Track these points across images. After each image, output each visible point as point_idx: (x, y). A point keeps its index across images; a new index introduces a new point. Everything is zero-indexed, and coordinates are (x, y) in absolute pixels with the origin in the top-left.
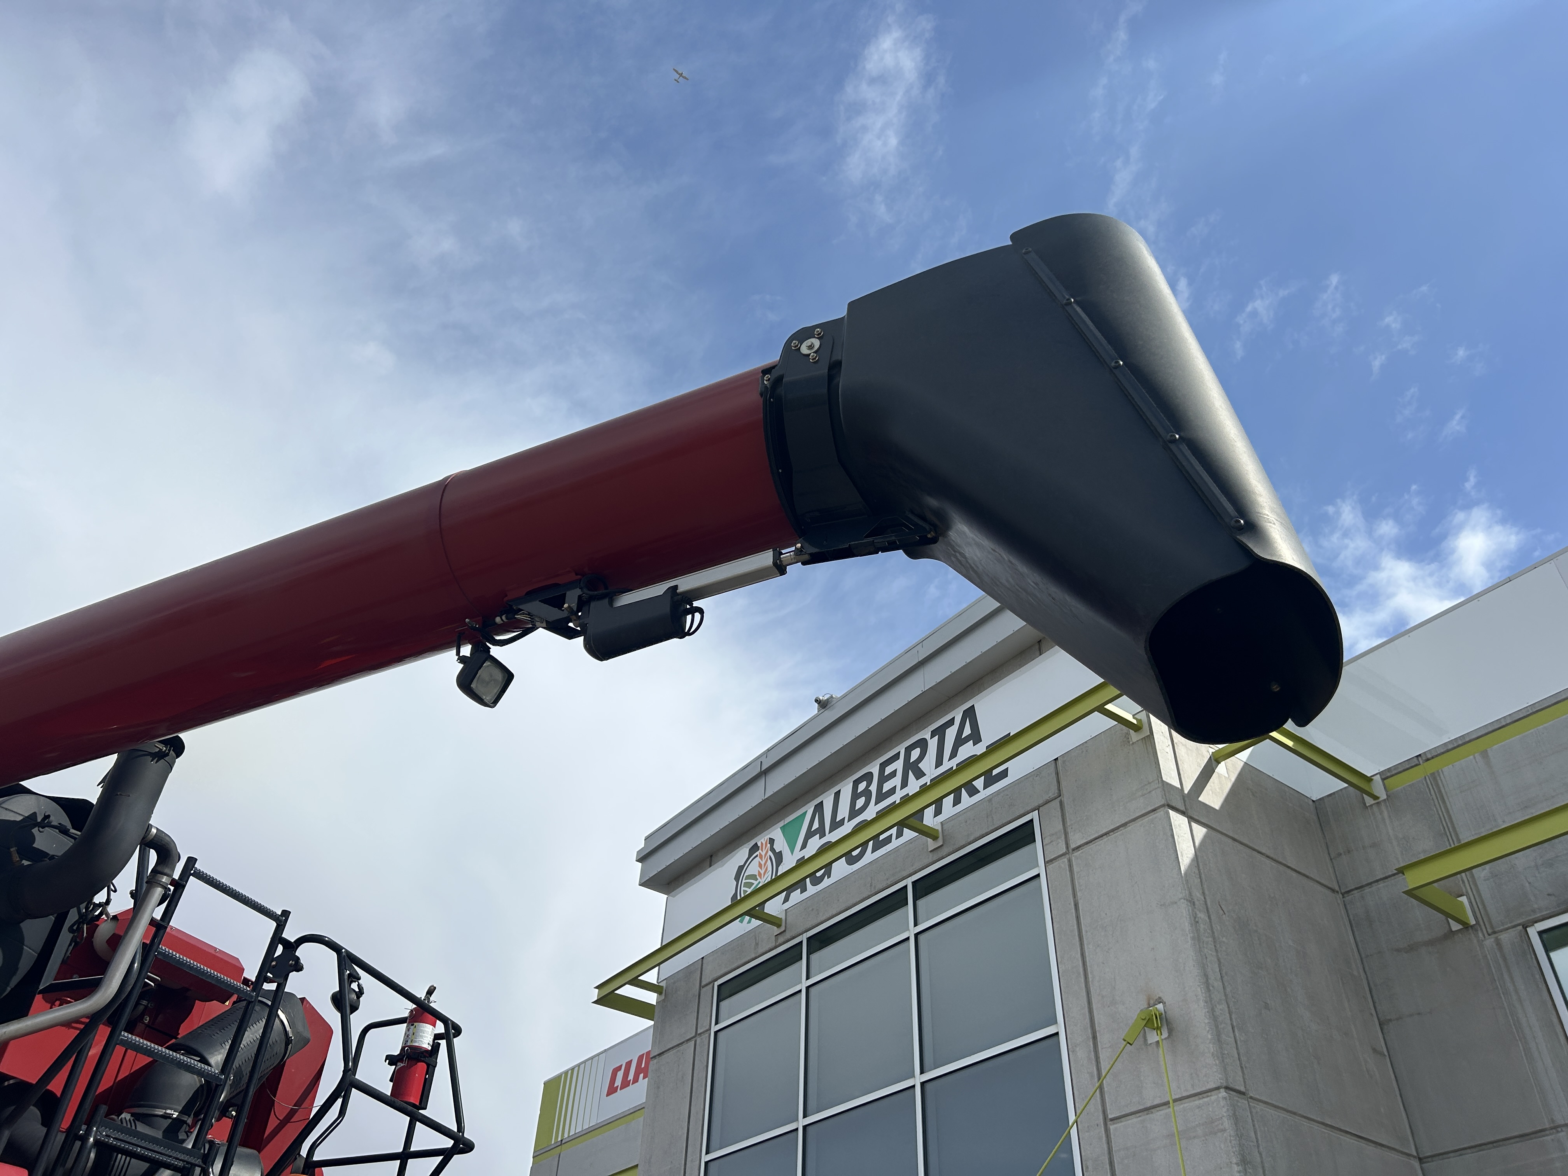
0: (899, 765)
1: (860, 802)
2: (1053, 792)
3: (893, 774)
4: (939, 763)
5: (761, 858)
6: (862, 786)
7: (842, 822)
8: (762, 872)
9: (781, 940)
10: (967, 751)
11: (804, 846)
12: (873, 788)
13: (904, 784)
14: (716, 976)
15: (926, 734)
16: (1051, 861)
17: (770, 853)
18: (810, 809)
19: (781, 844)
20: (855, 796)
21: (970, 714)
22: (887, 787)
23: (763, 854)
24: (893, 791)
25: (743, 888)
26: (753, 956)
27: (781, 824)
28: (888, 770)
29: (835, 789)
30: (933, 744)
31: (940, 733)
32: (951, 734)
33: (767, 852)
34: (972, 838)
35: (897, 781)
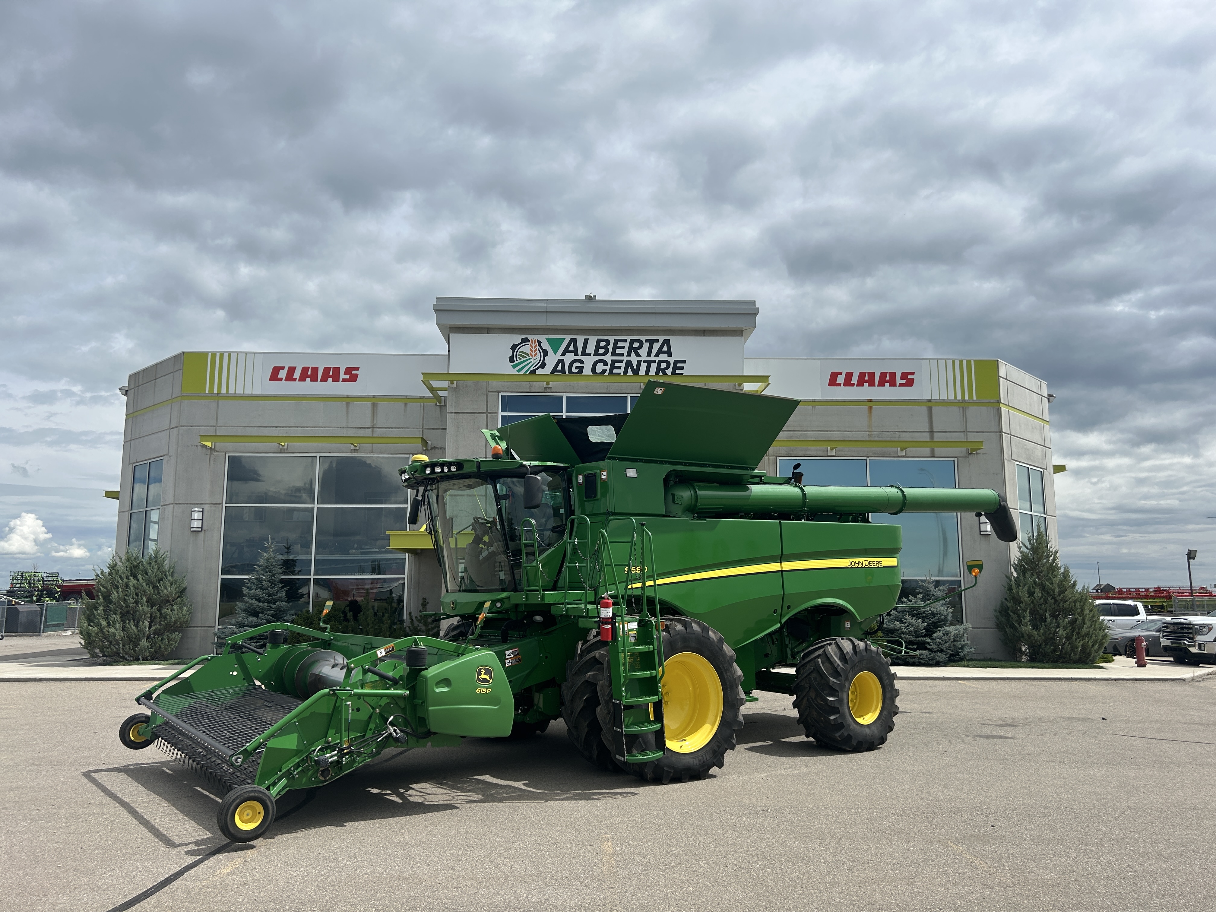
0: (627, 345)
1: (601, 351)
3: (623, 348)
4: (649, 354)
5: (531, 345)
6: (603, 344)
7: (589, 354)
8: (533, 354)
9: (548, 390)
10: (663, 357)
11: (563, 354)
12: (610, 347)
13: (629, 354)
14: (500, 390)
15: (643, 339)
17: (538, 347)
18: (568, 338)
19: (546, 346)
20: (598, 347)
21: (667, 342)
22: (618, 351)
23: (534, 345)
24: (622, 355)
25: (518, 356)
26: (528, 391)
27: (547, 336)
28: (619, 344)
29: (586, 337)
30: (646, 345)
31: (651, 342)
32: (656, 347)
33: (536, 346)
35: (625, 351)
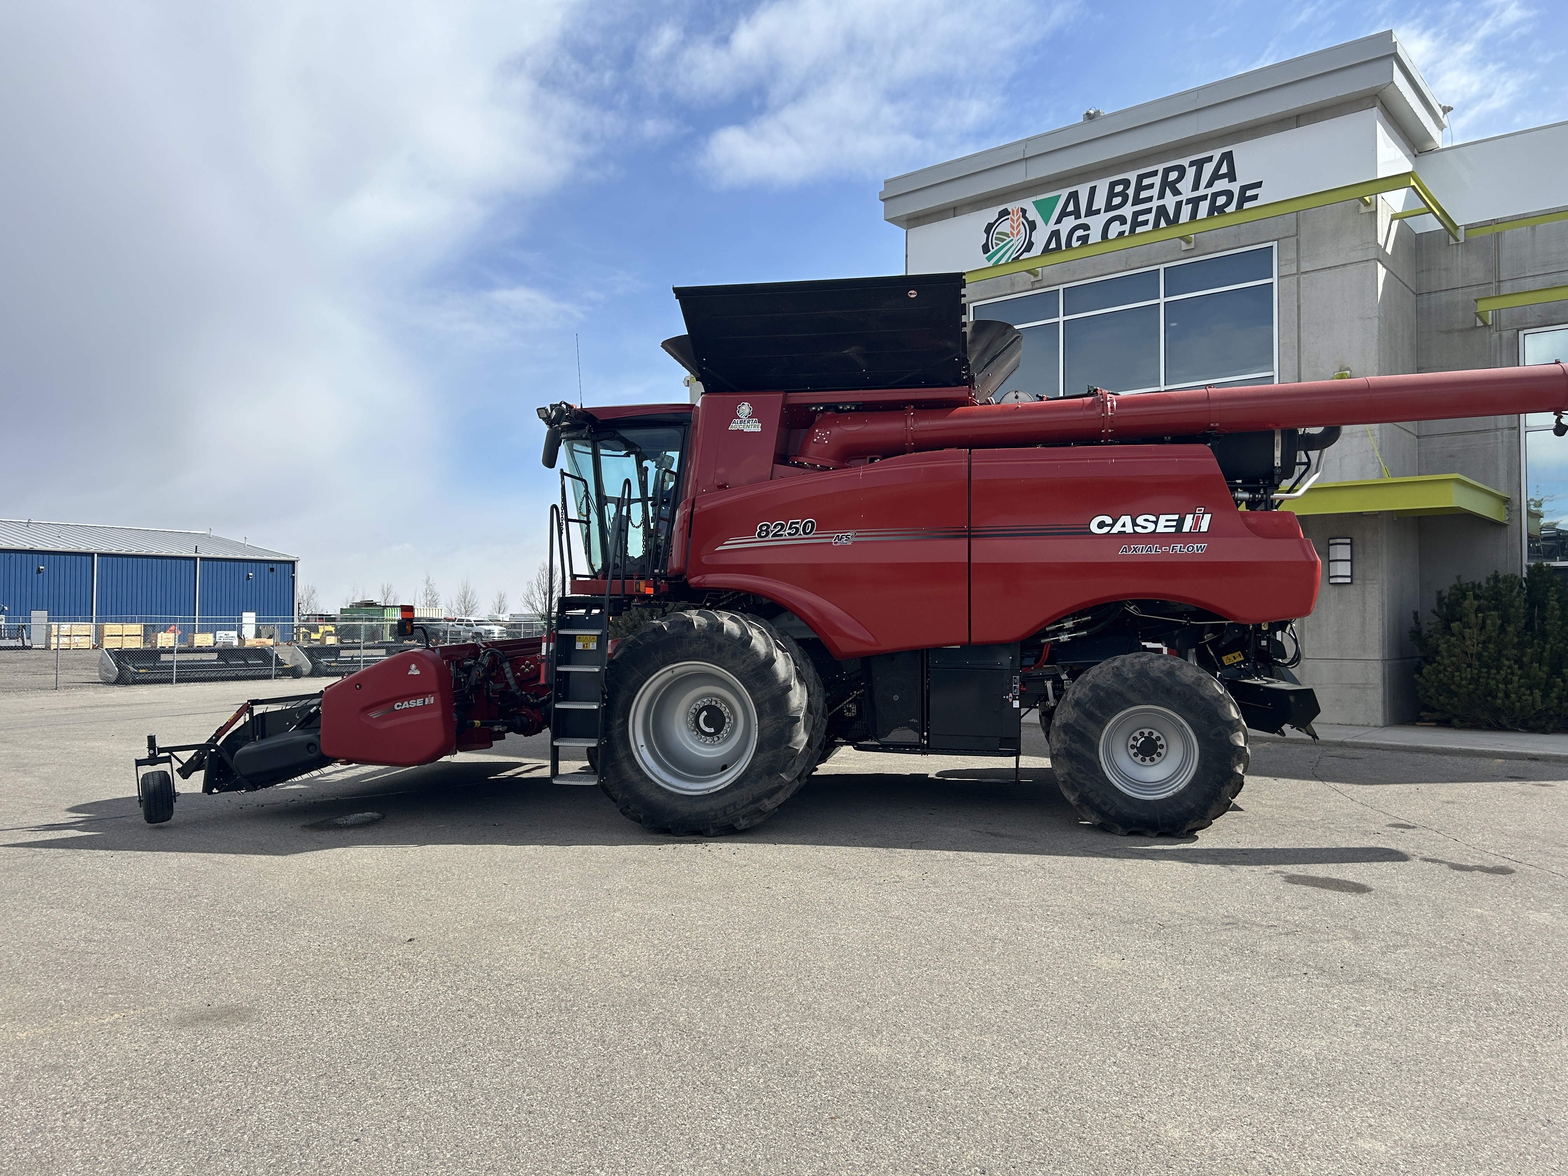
2: (1293, 231)
9: (1036, 285)
14: (971, 300)
16: (1283, 277)
25: (994, 241)
26: (1009, 292)
27: (1034, 199)
33: (1019, 218)
34: (1220, 249)
